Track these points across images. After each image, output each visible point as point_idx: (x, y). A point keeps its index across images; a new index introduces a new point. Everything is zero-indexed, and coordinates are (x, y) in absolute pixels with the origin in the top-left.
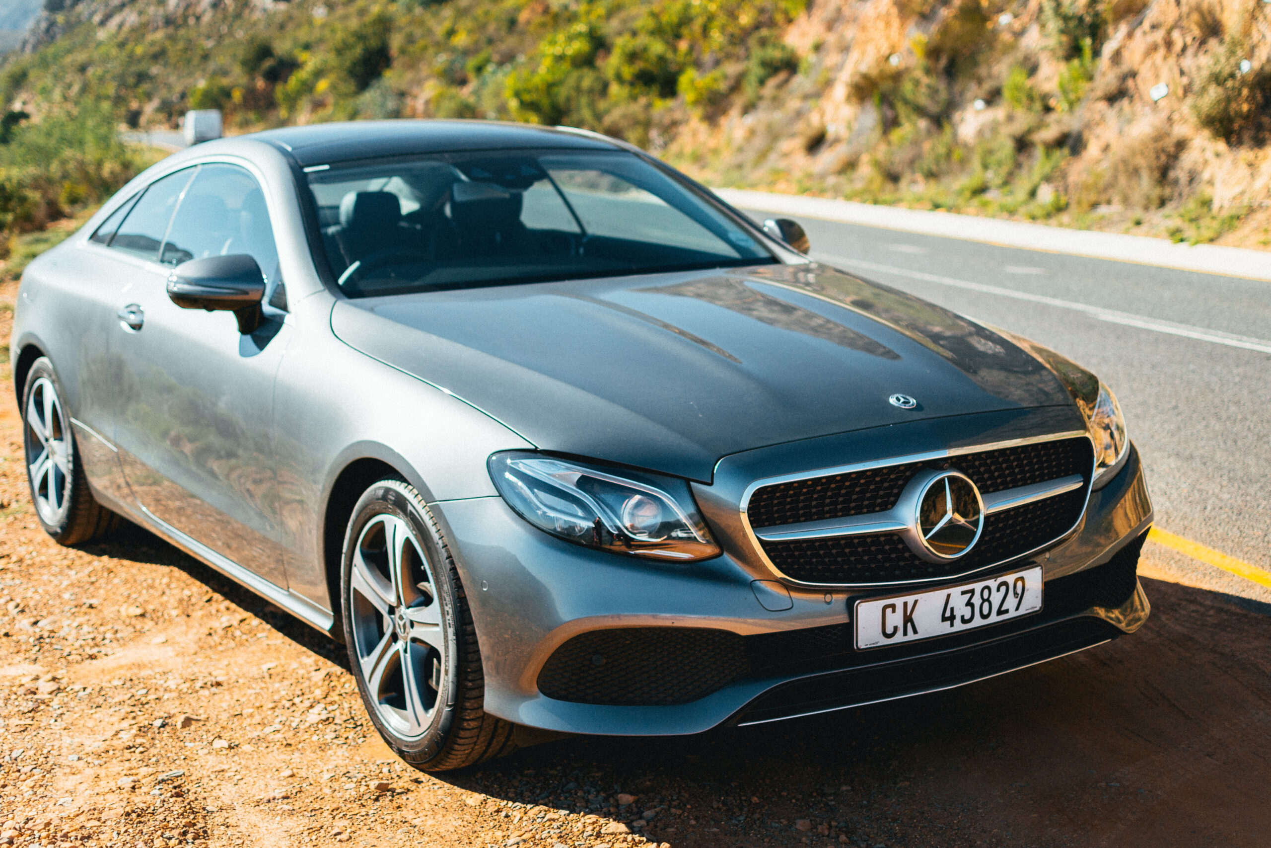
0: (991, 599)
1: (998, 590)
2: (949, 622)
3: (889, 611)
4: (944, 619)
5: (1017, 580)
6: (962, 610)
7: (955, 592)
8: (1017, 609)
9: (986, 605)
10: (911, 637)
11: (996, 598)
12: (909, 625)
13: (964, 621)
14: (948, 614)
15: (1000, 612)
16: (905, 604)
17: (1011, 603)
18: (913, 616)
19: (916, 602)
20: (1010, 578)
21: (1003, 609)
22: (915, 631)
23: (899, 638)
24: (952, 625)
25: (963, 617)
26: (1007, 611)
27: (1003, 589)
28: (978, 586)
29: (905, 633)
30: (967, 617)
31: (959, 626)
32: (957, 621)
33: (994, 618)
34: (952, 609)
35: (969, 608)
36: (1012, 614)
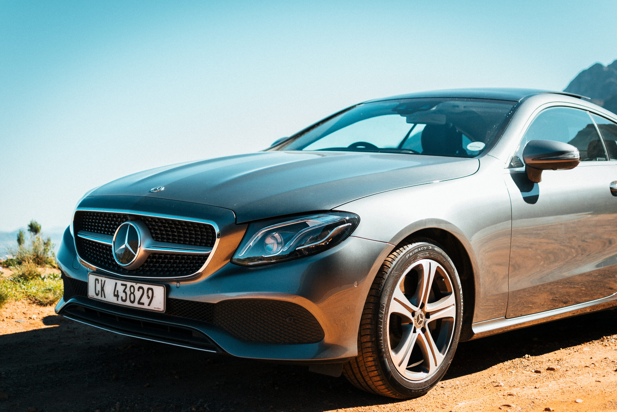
0: (135, 293)
1: (138, 290)
2: (116, 298)
3: (97, 281)
4: (115, 295)
5: (149, 289)
6: (121, 294)
7: (119, 282)
8: (149, 305)
9: (132, 296)
10: (103, 299)
11: (138, 294)
12: (103, 292)
13: (123, 300)
14: (116, 293)
15: (139, 303)
16: (102, 280)
17: (145, 300)
18: (104, 288)
19: (105, 281)
20: (146, 287)
21: (141, 301)
22: (105, 297)
23: (99, 297)
24: (118, 300)
25: (122, 297)
26: (143, 304)
27: (141, 290)
28: (129, 284)
29: (102, 296)
30: (124, 298)
31: (120, 302)
32: (120, 298)
33: (136, 305)
34: (118, 291)
35: (124, 294)
36: (146, 307)
